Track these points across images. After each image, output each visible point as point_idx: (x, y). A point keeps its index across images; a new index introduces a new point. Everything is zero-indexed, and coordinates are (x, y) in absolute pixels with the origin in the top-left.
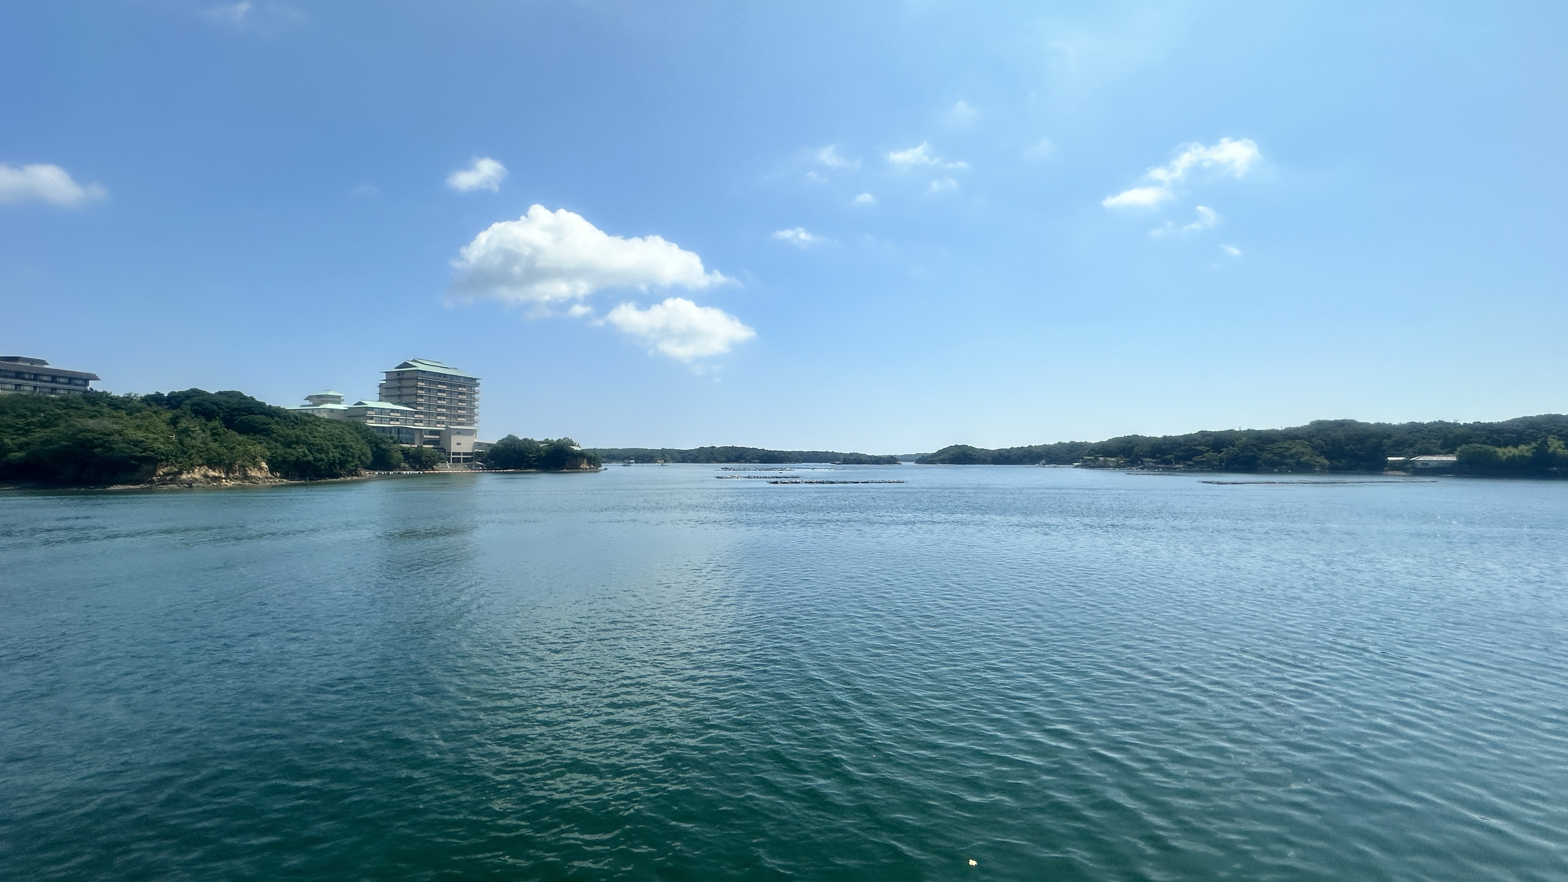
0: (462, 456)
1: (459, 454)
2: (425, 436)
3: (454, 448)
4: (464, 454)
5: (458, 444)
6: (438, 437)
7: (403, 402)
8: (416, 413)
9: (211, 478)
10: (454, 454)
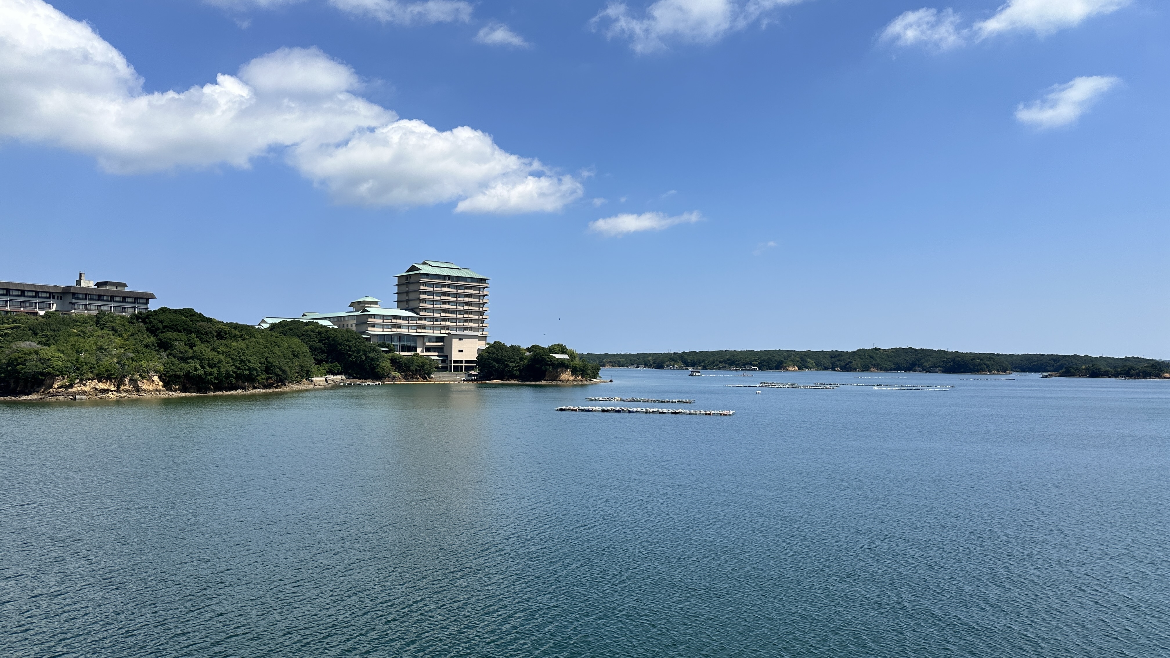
0: (464, 365)
1: (461, 362)
2: (427, 344)
3: (456, 356)
4: (467, 362)
5: (461, 351)
6: (442, 344)
7: (410, 307)
8: (420, 319)
9: (100, 391)
10: (456, 362)
